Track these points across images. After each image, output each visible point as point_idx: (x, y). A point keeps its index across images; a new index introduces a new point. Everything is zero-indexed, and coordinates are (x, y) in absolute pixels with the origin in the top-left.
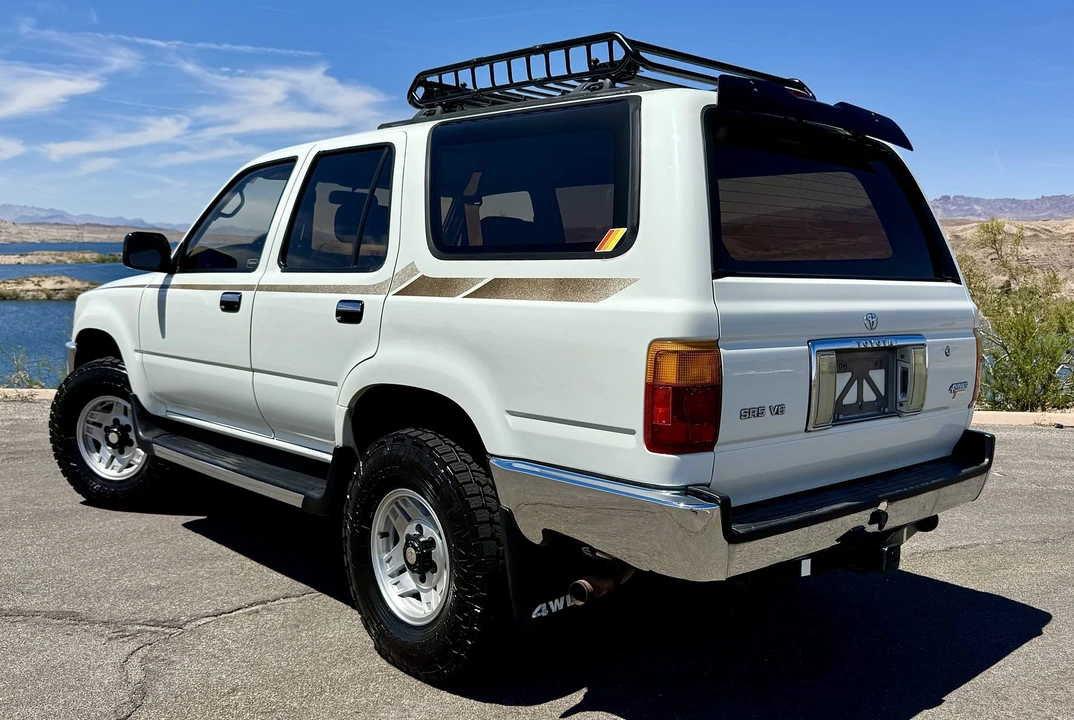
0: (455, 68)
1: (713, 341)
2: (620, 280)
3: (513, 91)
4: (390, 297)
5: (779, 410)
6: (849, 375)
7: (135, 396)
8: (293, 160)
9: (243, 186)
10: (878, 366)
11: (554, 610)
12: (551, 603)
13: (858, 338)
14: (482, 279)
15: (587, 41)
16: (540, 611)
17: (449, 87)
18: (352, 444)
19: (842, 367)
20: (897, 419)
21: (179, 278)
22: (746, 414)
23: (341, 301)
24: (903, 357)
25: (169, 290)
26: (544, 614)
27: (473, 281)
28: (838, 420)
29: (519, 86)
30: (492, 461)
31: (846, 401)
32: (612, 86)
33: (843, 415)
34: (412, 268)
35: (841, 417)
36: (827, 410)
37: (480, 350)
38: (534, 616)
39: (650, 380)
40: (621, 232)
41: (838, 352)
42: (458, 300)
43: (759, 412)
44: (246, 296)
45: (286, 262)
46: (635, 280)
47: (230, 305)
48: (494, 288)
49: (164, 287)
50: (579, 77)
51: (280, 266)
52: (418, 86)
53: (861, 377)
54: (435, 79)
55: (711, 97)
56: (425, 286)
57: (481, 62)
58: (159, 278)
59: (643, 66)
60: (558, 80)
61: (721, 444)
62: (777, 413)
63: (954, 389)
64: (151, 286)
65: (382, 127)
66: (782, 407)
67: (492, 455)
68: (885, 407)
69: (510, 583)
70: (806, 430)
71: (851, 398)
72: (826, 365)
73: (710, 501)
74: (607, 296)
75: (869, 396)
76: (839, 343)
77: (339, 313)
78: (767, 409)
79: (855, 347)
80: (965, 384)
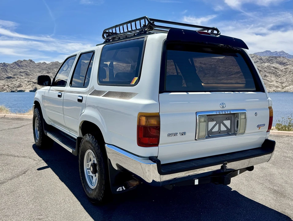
0: (112, 28)
1: (158, 113)
2: (134, 93)
4: (88, 95)
5: (183, 134)
6: (215, 122)
7: (44, 119)
8: (76, 55)
10: (227, 119)
11: (124, 189)
13: (216, 111)
14: (106, 91)
15: (140, 19)
16: (120, 189)
17: (111, 33)
19: (211, 120)
20: (235, 136)
22: (169, 135)
23: (79, 96)
24: (237, 116)
26: (121, 190)
27: (104, 92)
30: (106, 145)
31: (213, 131)
34: (93, 88)
35: (211, 135)
36: (203, 133)
38: (117, 190)
39: (138, 124)
40: (136, 78)
41: (207, 115)
42: (101, 97)
43: (175, 134)
44: (63, 93)
45: (71, 84)
46: (138, 94)
47: (60, 96)
48: (109, 94)
49: (49, 90)
50: (139, 30)
53: (220, 123)
54: (107, 31)
56: (96, 93)
57: (117, 26)
58: (48, 87)
60: (134, 31)
61: (160, 145)
62: (182, 135)
63: (259, 126)
64: (47, 90)
65: (97, 45)
66: (185, 133)
67: (106, 143)
68: (229, 133)
69: (110, 181)
70: (195, 140)
71: (216, 129)
72: (202, 120)
73: (155, 162)
74: (131, 98)
75: (223, 128)
76: (209, 112)
77: (78, 100)
78: (178, 133)
79: (216, 114)
80: (264, 125)
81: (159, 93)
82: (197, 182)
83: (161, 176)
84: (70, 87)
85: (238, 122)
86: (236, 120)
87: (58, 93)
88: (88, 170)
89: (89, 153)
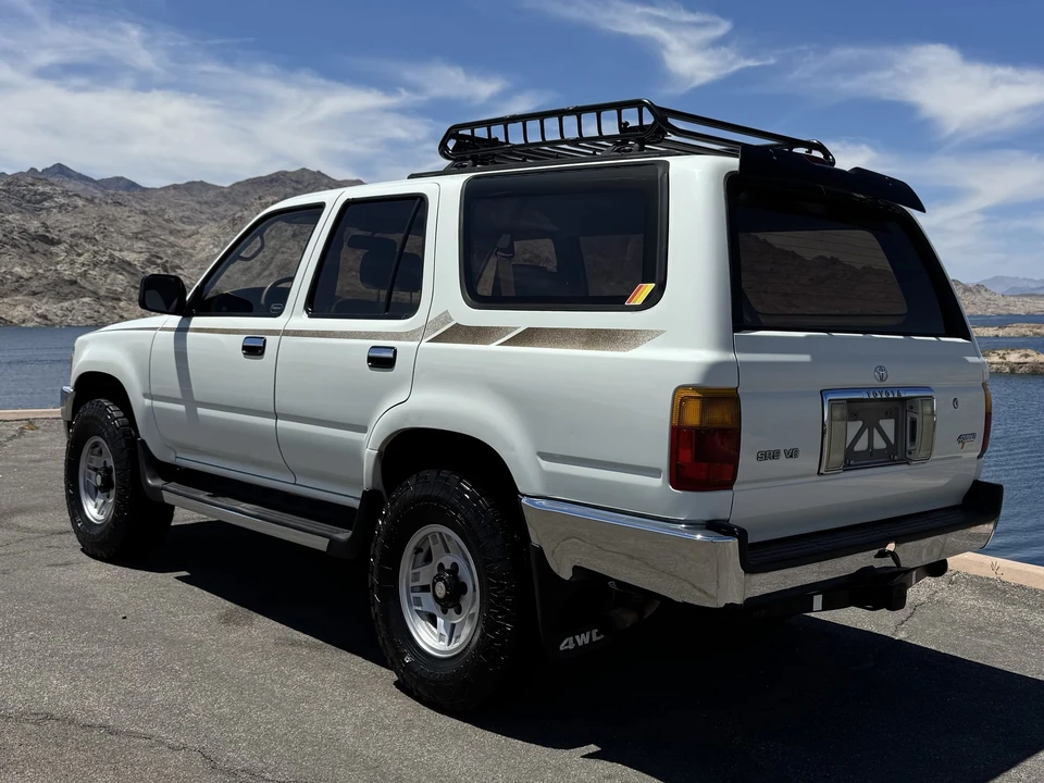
0: (489, 124)
1: (733, 389)
2: (648, 332)
3: (546, 148)
4: (424, 344)
5: (793, 454)
6: (860, 423)
7: (143, 442)
8: (320, 207)
9: (264, 230)
10: (888, 416)
11: (580, 643)
12: (577, 637)
13: (867, 389)
14: (516, 328)
15: (619, 106)
16: (567, 644)
17: (481, 140)
18: (381, 487)
19: (853, 417)
20: (905, 467)
21: (197, 322)
23: (373, 347)
24: (912, 408)
25: (189, 333)
26: (571, 647)
27: (506, 330)
28: (849, 465)
29: (553, 144)
30: (524, 501)
31: (857, 448)
32: (642, 148)
33: (854, 461)
34: (446, 317)
35: (852, 462)
36: (839, 457)
37: (517, 398)
38: (561, 648)
39: (675, 423)
40: (650, 287)
41: (849, 401)
42: (493, 347)
43: (774, 455)
44: (271, 341)
45: (314, 306)
46: (663, 332)
47: (254, 350)
48: (529, 336)
49: (181, 330)
50: (608, 138)
51: (307, 312)
52: (449, 139)
53: (871, 425)
54: (468, 132)
55: (733, 163)
56: (458, 333)
57: (514, 119)
58: (174, 320)
59: (669, 131)
60: (591, 140)
61: (739, 483)
62: (791, 456)
63: (962, 439)
64: (163, 329)
65: (412, 176)
66: (796, 451)
67: (524, 495)
68: (894, 455)
69: (539, 617)
70: (819, 473)
71: (862, 445)
72: (837, 413)
73: (728, 534)
74: (636, 346)
75: (879, 444)
76: (851, 392)
77: (370, 359)
78: (782, 452)
79: (866, 396)
80: (974, 435)
81: (734, 332)
82: (818, 603)
83: (748, 576)
84: (310, 316)
85: (914, 423)
86: (909, 419)
88: (412, 595)
89: (425, 538)
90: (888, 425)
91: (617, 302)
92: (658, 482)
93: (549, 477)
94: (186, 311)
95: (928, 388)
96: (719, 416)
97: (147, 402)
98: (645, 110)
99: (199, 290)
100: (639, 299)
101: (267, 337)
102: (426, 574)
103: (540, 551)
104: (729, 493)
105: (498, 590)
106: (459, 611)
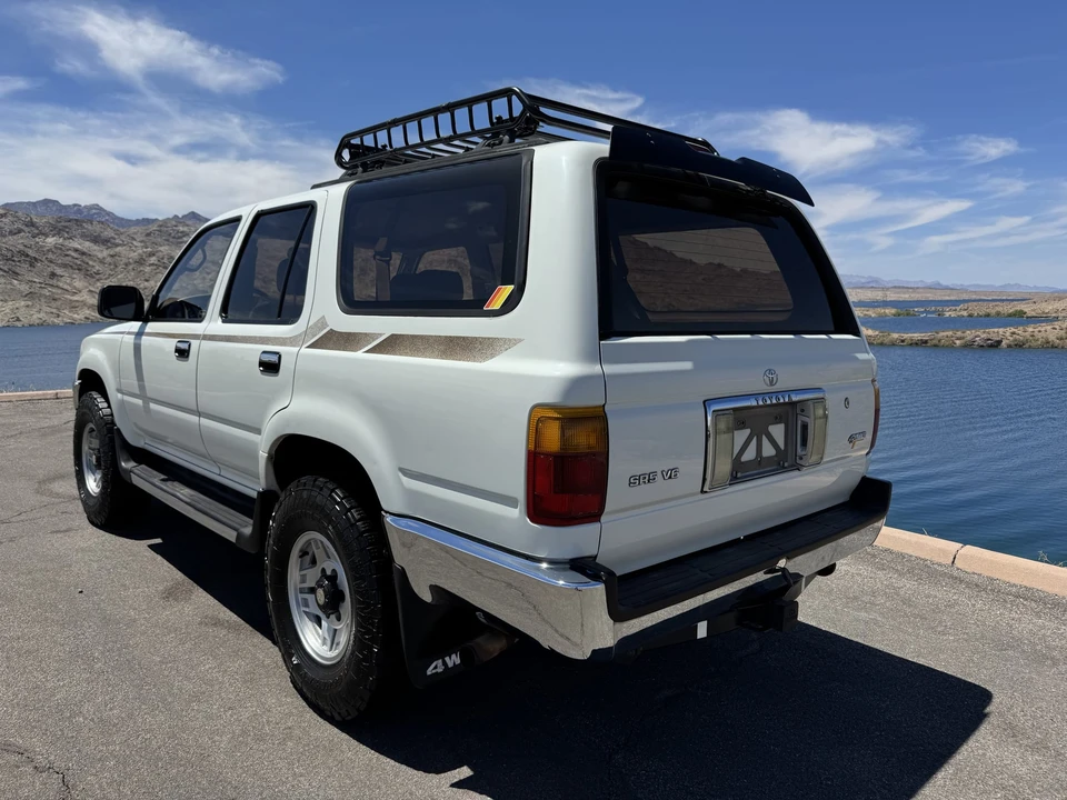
0: (374, 130)
1: (599, 407)
2: (505, 341)
3: (424, 149)
4: (303, 350)
5: (671, 474)
6: (748, 431)
7: (118, 430)
8: (237, 220)
9: (204, 244)
10: (777, 420)
11: (450, 665)
12: (447, 659)
13: (757, 395)
14: (381, 335)
15: (489, 98)
16: (436, 667)
17: (369, 148)
18: (275, 487)
19: (740, 425)
20: (797, 473)
21: (152, 326)
22: (635, 481)
23: (264, 352)
24: (803, 411)
25: (144, 337)
26: (440, 670)
27: (372, 336)
28: (736, 478)
29: (428, 144)
30: (388, 519)
31: (745, 458)
32: (512, 141)
33: (741, 472)
34: (322, 322)
35: (739, 475)
36: (724, 467)
37: (376, 406)
38: (429, 673)
39: (532, 447)
40: (508, 289)
41: (735, 409)
42: (360, 354)
43: (649, 478)
44: (195, 343)
45: (227, 312)
46: (520, 340)
47: (183, 353)
48: (392, 344)
49: (140, 334)
50: (480, 133)
51: (222, 317)
52: (344, 148)
53: (760, 432)
54: (356, 141)
55: (603, 148)
56: (332, 340)
57: (395, 123)
58: (135, 326)
59: (543, 121)
60: (462, 137)
61: (610, 513)
62: (670, 477)
63: (852, 439)
64: (129, 333)
65: (315, 187)
66: (675, 470)
67: (386, 512)
68: (786, 462)
69: (403, 641)
70: (702, 492)
71: (750, 455)
72: (722, 426)
73: (595, 577)
74: (492, 356)
75: (768, 451)
76: (737, 401)
77: (262, 364)
78: (659, 474)
79: (754, 403)
80: (863, 433)
81: (601, 339)
82: (702, 630)
83: (618, 625)
84: (223, 322)
85: (805, 427)
86: (799, 422)
87: (172, 344)
88: (300, 596)
89: (308, 543)
90: (778, 431)
91: (475, 307)
92: (516, 514)
93: (412, 495)
94: (144, 318)
95: (819, 389)
96: (583, 439)
97: (120, 395)
98: (514, 97)
99: (155, 298)
100: (497, 302)
101: (192, 341)
102: (313, 576)
103: (403, 572)
104: (597, 525)
105: (364, 608)
106: (339, 619)
